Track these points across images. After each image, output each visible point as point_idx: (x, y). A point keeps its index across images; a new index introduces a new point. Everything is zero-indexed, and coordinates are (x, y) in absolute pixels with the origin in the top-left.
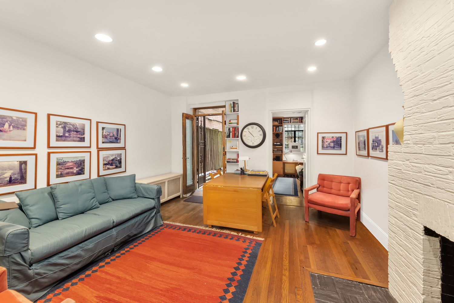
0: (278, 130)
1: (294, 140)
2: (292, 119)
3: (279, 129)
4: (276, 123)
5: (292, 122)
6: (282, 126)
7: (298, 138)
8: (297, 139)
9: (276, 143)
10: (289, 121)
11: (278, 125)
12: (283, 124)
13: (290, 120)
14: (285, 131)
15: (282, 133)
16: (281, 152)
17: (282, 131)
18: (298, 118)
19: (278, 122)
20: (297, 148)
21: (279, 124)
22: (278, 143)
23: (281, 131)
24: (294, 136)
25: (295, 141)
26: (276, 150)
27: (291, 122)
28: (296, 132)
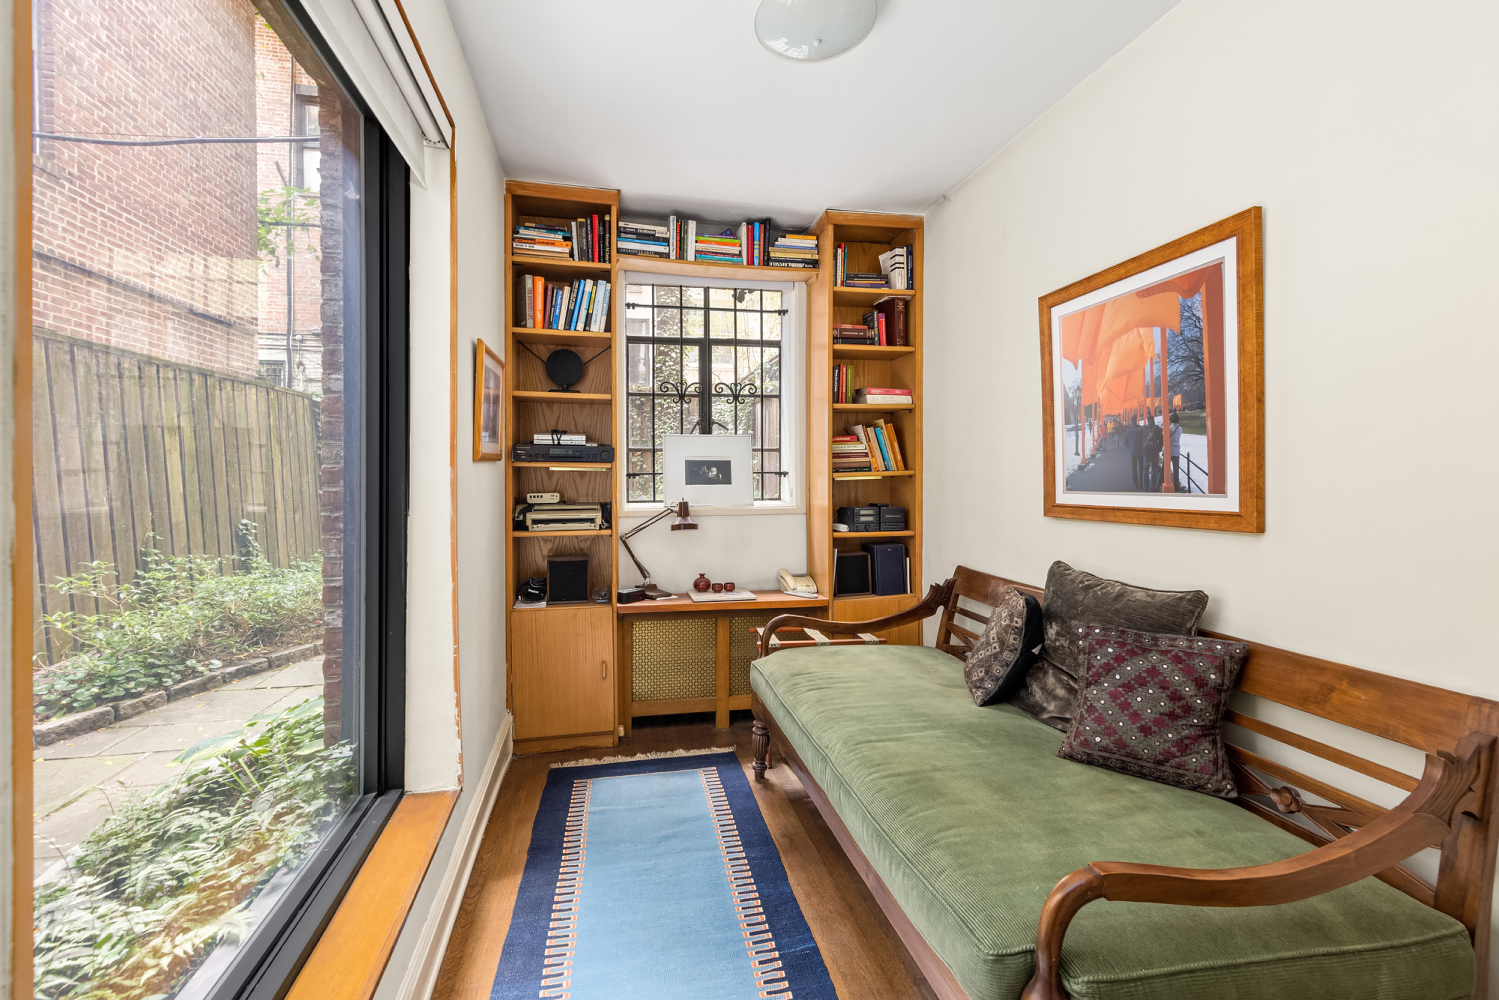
0: (570, 314)
1: (696, 418)
2: (692, 225)
3: (575, 301)
4: (551, 248)
5: (691, 256)
6: (606, 275)
7: (736, 397)
8: (721, 409)
9: (555, 432)
10: (666, 241)
11: (570, 263)
12: (619, 264)
13: (672, 236)
14: (631, 340)
15: (606, 346)
16: (598, 516)
17: (608, 328)
18: (744, 229)
19: (567, 239)
20: (727, 480)
21: (584, 256)
22: (566, 439)
23: (598, 327)
24: (696, 379)
25: (706, 425)
26: (556, 498)
27: (681, 255)
28: (714, 348)
